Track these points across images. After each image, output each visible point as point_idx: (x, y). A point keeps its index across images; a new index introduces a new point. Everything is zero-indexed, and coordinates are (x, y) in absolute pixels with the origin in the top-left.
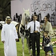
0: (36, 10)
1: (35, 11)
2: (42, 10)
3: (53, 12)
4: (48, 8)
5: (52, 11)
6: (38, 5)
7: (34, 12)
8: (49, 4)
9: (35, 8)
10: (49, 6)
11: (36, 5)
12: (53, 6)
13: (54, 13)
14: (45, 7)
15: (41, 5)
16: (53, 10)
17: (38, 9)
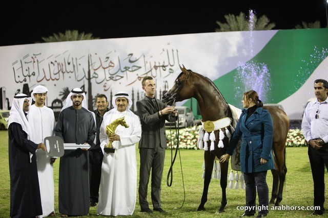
0: (27, 78)
1: (25, 80)
2: (48, 78)
3: (81, 84)
4: (66, 74)
5: (79, 81)
6: (36, 64)
7: (24, 83)
8: (69, 64)
9: (26, 73)
10: (70, 68)
11: (30, 65)
12: (80, 68)
13: (83, 86)
14: (56, 71)
15: (44, 65)
16: (79, 79)
17: (34, 74)
